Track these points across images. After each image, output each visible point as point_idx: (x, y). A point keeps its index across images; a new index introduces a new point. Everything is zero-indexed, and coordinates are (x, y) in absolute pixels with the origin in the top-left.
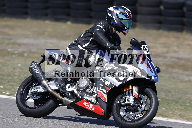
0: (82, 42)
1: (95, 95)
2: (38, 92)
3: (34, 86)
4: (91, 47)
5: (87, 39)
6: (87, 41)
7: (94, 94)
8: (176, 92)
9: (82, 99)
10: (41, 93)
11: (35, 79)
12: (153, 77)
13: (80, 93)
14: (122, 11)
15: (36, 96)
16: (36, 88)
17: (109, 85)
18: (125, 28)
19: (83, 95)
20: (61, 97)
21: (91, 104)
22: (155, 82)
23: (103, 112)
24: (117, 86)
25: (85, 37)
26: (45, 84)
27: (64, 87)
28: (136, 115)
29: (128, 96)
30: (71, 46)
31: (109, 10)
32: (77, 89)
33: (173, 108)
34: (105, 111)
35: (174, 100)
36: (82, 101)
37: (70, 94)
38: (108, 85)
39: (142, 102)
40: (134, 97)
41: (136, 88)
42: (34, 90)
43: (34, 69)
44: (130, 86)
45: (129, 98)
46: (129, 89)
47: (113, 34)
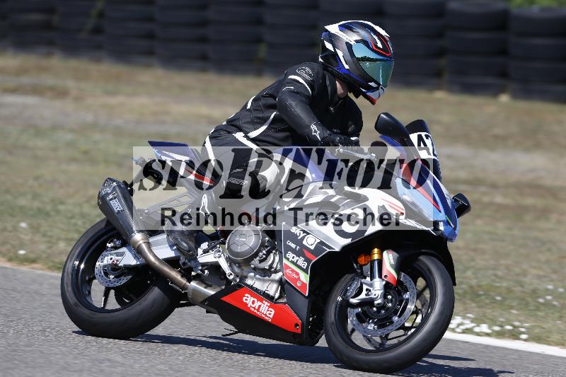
0: (248, 123)
1: (277, 276)
2: (121, 264)
3: (112, 247)
4: (274, 137)
5: (260, 115)
6: (262, 121)
7: (276, 272)
9: (241, 286)
10: (128, 269)
11: (114, 229)
12: (441, 224)
13: (237, 270)
14: (364, 34)
15: (115, 277)
16: (116, 253)
18: (372, 84)
19: (245, 274)
20: (184, 281)
22: (447, 239)
23: (297, 325)
24: (337, 249)
25: (257, 108)
26: (139, 243)
27: (189, 251)
28: (388, 334)
29: (368, 279)
30: (216, 134)
32: (229, 257)
34: (304, 320)
36: (241, 290)
37: (206, 271)
38: (312, 248)
39: (408, 299)
40: (384, 283)
41: (391, 255)
42: (109, 260)
43: (111, 200)
44: (376, 250)
45: (371, 285)
46: (371, 258)
47: (337, 99)
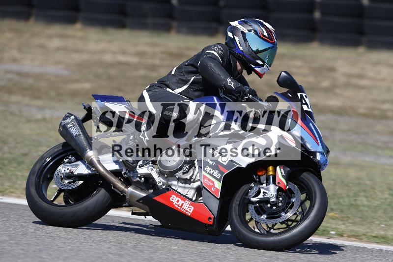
1: (195, 185)
2: (76, 173)
3: (68, 162)
6: (185, 82)
7: (194, 182)
8: (17, 143)
9: (168, 190)
10: (81, 177)
13: (164, 180)
16: (71, 165)
17: (227, 162)
18: (260, 62)
19: (170, 183)
20: (123, 187)
21: (186, 201)
23: (210, 218)
24: (244, 166)
25: (180, 74)
26: (91, 158)
29: (264, 185)
30: (152, 89)
31: (231, 25)
32: (159, 170)
33: (12, 175)
34: (216, 216)
35: (14, 159)
36: (168, 193)
37: (143, 179)
38: (225, 164)
39: (293, 203)
40: (277, 187)
41: (282, 170)
42: (66, 170)
44: (271, 167)
47: (237, 73)
